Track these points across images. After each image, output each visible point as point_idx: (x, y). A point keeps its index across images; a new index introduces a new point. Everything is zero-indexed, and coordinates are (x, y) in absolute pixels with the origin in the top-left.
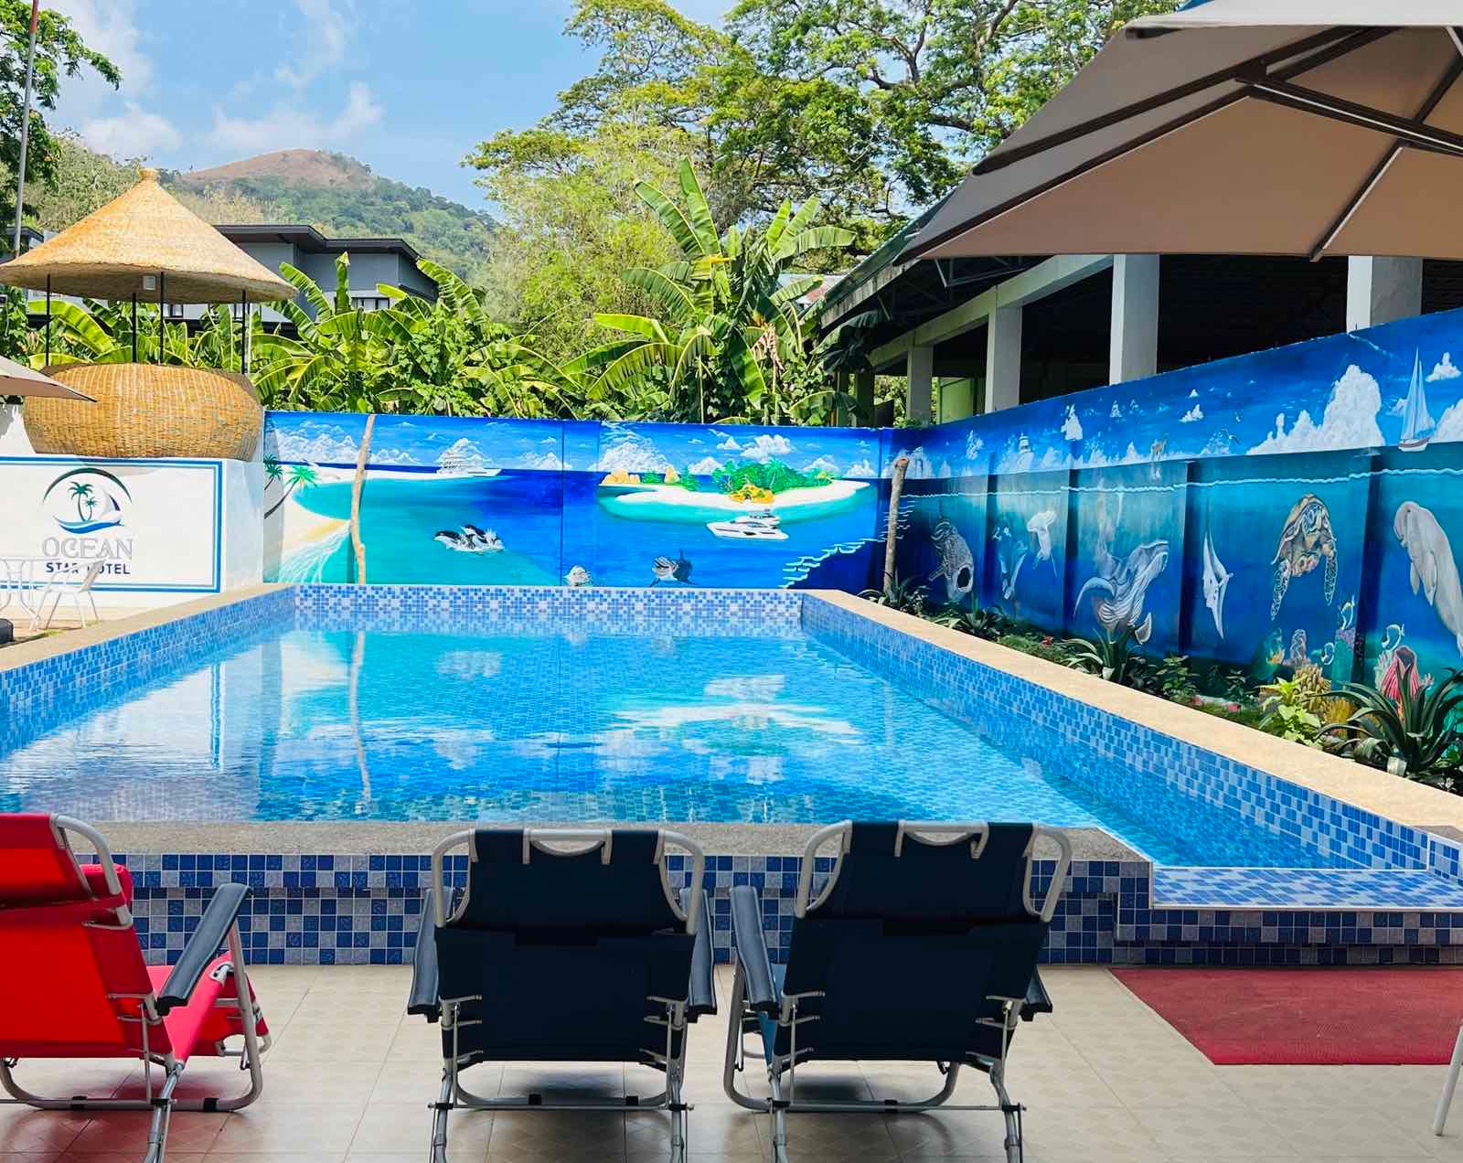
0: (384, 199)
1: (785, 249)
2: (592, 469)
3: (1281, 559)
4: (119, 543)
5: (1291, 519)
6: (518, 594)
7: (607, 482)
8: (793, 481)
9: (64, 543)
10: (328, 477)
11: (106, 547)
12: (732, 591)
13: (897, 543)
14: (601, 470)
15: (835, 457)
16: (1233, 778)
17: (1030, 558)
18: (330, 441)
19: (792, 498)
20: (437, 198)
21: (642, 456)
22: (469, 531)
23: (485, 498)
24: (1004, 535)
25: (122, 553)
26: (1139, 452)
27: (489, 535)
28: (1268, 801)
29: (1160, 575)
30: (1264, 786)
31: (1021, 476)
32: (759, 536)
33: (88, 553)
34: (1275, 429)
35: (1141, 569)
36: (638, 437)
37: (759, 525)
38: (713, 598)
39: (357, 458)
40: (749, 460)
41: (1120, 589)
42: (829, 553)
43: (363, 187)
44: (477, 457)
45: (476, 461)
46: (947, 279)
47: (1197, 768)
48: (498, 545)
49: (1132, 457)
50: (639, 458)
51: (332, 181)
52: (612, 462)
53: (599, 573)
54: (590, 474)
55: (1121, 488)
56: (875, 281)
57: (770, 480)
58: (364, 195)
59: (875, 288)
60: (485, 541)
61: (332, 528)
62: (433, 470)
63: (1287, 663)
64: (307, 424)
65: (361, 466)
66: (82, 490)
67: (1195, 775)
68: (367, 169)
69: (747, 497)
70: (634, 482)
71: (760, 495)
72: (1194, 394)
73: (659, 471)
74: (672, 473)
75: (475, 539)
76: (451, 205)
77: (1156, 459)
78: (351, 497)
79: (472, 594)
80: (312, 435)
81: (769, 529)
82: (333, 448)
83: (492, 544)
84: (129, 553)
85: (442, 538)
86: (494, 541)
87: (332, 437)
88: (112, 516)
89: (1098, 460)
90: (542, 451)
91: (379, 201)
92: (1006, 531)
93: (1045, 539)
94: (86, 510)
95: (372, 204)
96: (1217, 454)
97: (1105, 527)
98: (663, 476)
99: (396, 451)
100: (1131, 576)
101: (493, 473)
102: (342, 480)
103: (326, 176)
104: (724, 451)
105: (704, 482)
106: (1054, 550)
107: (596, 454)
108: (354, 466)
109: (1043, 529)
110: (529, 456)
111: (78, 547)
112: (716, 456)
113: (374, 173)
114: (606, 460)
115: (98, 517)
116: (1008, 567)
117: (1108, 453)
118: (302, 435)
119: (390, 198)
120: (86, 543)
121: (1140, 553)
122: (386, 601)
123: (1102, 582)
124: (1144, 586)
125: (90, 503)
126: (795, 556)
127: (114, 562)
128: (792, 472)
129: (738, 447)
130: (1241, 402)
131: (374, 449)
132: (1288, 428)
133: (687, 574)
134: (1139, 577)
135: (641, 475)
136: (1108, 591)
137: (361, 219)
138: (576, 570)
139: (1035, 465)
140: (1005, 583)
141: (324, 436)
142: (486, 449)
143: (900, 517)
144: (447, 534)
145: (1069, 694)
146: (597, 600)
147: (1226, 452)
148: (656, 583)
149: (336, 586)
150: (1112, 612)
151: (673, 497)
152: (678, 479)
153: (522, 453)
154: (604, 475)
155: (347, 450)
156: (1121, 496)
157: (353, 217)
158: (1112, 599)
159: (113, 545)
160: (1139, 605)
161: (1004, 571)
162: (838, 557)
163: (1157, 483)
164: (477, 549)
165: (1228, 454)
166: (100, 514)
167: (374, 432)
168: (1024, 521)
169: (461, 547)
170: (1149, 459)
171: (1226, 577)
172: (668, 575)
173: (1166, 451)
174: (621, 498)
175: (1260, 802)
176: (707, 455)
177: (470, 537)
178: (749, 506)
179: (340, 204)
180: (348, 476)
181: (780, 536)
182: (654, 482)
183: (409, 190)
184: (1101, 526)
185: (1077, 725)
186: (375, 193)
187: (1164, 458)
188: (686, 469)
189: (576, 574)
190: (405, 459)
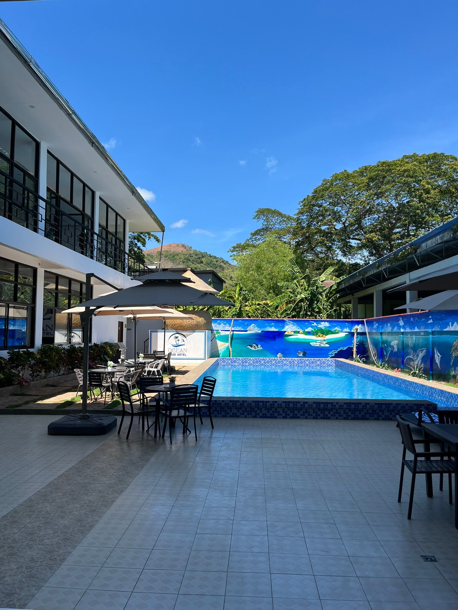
0: (195, 255)
1: (323, 278)
2: (283, 330)
3: (452, 353)
4: (184, 349)
5: (454, 344)
6: (268, 360)
7: (286, 333)
8: (331, 333)
9: (173, 349)
10: (223, 333)
11: (181, 350)
12: (318, 359)
13: (357, 347)
14: (285, 330)
15: (340, 327)
16: (447, 395)
17: (392, 351)
18: (224, 325)
19: (330, 337)
20: (209, 254)
21: (294, 327)
22: (255, 345)
23: (258, 337)
24: (385, 346)
25: (185, 351)
26: (418, 329)
27: (259, 346)
28: (455, 398)
29: (425, 355)
30: (454, 396)
31: (389, 332)
32: (322, 346)
33: (178, 351)
34: (449, 326)
35: (420, 354)
36: (293, 323)
37: (323, 343)
38: (313, 360)
39: (230, 329)
40: (319, 328)
41: (415, 358)
42: (339, 349)
43: (190, 252)
44: (256, 328)
45: (256, 329)
46: (364, 285)
47: (440, 393)
48: (261, 348)
49: (416, 330)
50: (293, 328)
51: (182, 251)
52: (287, 329)
53: (285, 355)
54: (282, 332)
55: (414, 336)
56: (345, 284)
57: (325, 332)
58: (190, 254)
59: (345, 286)
60: (258, 347)
61: (224, 345)
62: (246, 331)
63: (455, 374)
64: (219, 321)
65: (230, 331)
66: (177, 338)
67: (439, 394)
68: (191, 248)
69: (319, 336)
70: (292, 333)
71: (322, 336)
72: (430, 317)
73: (298, 331)
74: (301, 331)
75: (256, 347)
76: (213, 256)
77: (422, 330)
78: (228, 338)
79: (257, 360)
80: (220, 324)
81: (325, 344)
82: (224, 327)
83: (260, 348)
84: (186, 351)
85: (248, 347)
86: (260, 347)
87: (224, 324)
88: (183, 343)
89: (408, 330)
90: (271, 327)
91: (194, 256)
92: (385, 345)
93: (395, 347)
94: (177, 342)
95: (192, 257)
96: (436, 330)
97: (411, 345)
98: (299, 332)
99: (238, 327)
100: (418, 356)
101: (260, 332)
102: (226, 334)
103: (180, 250)
104: (313, 326)
105: (309, 333)
106: (398, 349)
107: (283, 327)
108: (229, 331)
109: (395, 345)
110: (268, 328)
111: (176, 350)
112: (312, 327)
113: (193, 249)
114: (286, 328)
115: (180, 344)
116: (386, 353)
117: (411, 329)
118: (217, 324)
119: (197, 255)
120: (178, 349)
121: (420, 351)
122: (238, 361)
123: (411, 357)
124: (421, 358)
125: (178, 340)
126: (331, 350)
127: (183, 353)
128: (330, 330)
129: (317, 325)
130: (442, 319)
131: (233, 327)
132: (452, 325)
133: (306, 354)
134: (420, 356)
135: (294, 332)
136: (412, 359)
137: (189, 260)
138: (279, 354)
139: (392, 330)
140: (386, 357)
141: (222, 324)
142: (259, 326)
143: (357, 341)
144: (249, 346)
145: (410, 380)
146: (286, 361)
147: (438, 330)
148: (298, 357)
149: (227, 358)
150: (413, 363)
151: (301, 337)
152: (303, 332)
153: (266, 327)
154: (285, 332)
155: (227, 327)
156: (414, 338)
157: (187, 260)
158: (413, 361)
159: (183, 350)
160: (420, 362)
161: (385, 354)
162: (341, 351)
163: (423, 335)
164: (256, 349)
165: (439, 330)
166: (180, 343)
167: (233, 323)
168: (390, 342)
169: (253, 349)
170: (420, 330)
171: (440, 356)
172: (301, 355)
173: (425, 329)
174: (290, 337)
175: (453, 398)
176: (309, 327)
177: (255, 346)
178: (320, 338)
179: (184, 257)
180: (228, 333)
181: (328, 345)
182: (297, 333)
183: (202, 252)
184: (410, 345)
185: (413, 386)
186: (193, 254)
187: (424, 330)
188: (305, 330)
189: (279, 355)
190: (240, 329)
